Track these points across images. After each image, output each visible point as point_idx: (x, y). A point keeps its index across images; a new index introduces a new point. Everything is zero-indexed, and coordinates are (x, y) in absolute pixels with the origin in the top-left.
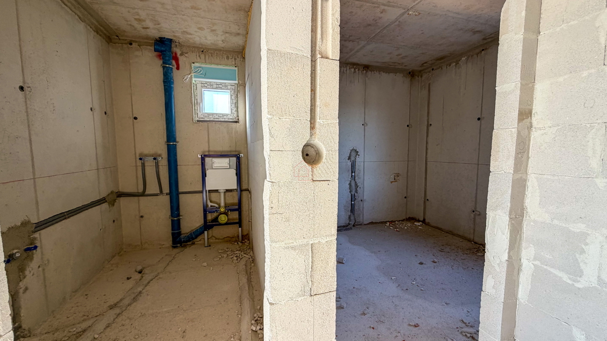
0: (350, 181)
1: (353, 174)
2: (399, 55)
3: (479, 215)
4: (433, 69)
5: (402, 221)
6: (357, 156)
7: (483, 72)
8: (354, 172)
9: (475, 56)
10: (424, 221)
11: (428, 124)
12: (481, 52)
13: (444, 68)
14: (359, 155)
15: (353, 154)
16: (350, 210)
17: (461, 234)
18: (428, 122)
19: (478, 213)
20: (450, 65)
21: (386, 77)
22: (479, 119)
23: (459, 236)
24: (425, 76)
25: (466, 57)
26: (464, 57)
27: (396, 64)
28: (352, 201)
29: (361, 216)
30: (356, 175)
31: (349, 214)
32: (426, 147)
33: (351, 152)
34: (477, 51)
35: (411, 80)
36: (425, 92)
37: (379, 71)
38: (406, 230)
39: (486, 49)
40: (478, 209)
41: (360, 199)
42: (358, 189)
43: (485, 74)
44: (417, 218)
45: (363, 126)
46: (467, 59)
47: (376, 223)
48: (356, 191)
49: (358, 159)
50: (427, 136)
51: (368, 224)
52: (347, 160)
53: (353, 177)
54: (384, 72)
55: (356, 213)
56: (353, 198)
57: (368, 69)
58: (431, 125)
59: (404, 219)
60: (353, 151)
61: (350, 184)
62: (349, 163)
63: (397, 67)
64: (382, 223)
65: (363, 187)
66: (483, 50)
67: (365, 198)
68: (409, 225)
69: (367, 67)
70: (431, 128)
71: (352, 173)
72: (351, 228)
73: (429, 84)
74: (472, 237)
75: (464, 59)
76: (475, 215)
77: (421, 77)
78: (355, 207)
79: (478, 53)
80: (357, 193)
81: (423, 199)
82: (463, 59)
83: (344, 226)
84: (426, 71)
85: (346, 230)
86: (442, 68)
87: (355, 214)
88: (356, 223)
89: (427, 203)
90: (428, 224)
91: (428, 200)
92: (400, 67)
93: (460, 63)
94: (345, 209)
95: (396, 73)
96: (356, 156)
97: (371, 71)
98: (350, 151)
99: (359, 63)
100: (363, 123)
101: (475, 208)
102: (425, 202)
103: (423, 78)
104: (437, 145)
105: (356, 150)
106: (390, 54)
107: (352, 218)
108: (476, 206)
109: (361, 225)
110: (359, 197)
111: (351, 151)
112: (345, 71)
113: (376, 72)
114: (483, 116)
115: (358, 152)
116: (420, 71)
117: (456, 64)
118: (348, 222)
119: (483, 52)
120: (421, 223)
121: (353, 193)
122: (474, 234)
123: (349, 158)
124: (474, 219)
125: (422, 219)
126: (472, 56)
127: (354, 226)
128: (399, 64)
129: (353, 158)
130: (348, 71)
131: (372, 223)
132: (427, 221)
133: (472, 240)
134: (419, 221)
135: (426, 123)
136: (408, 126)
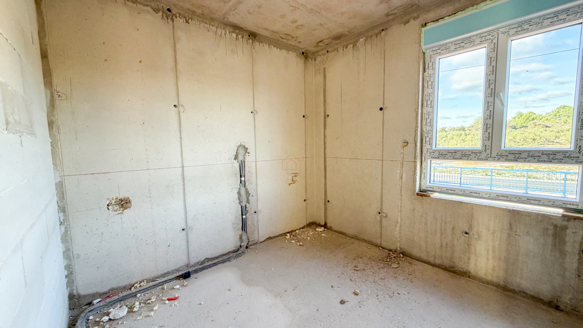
0: (239, 189)
1: (243, 179)
2: (295, 22)
3: (386, 217)
4: (328, 52)
5: (303, 228)
6: (247, 154)
7: (383, 56)
8: (244, 176)
9: (374, 37)
10: (325, 226)
11: (325, 115)
12: (381, 33)
13: (341, 50)
14: (249, 153)
15: (241, 151)
16: (241, 228)
17: (366, 238)
18: (325, 112)
19: (385, 215)
20: (347, 47)
21: (277, 53)
22: (381, 109)
23: (365, 241)
24: (319, 59)
25: (364, 38)
26: (362, 38)
27: (289, 38)
28: (242, 215)
29: (256, 233)
30: (246, 180)
31: (240, 233)
32: (324, 141)
33: (238, 149)
34: (377, 31)
35: (305, 62)
36: (320, 78)
37: (269, 45)
38: (310, 241)
39: (386, 29)
40: (384, 211)
41: (253, 211)
42: (250, 198)
43: (386, 57)
44: (318, 223)
45: (252, 114)
46: (366, 40)
47: (274, 237)
48: (248, 201)
49: (248, 159)
50: (325, 128)
51: (265, 241)
52: (233, 161)
53: (243, 182)
54: (274, 46)
55: (249, 229)
56: (244, 211)
57: (255, 38)
58: (328, 116)
59: (305, 226)
60: (241, 147)
61: (239, 193)
62: (236, 165)
63: (289, 42)
64: (281, 235)
65: (257, 194)
66: (383, 30)
67: (259, 208)
68: (311, 233)
69: (253, 36)
70: (328, 119)
71: (241, 176)
72: (243, 253)
73: (325, 69)
74: (379, 242)
75: (362, 40)
76: (381, 218)
77: (315, 60)
78: (248, 222)
79: (378, 34)
80: (249, 203)
81: (324, 201)
82: (360, 40)
83: (234, 252)
84: (320, 53)
85: (238, 256)
86: (338, 51)
87: (248, 232)
88: (250, 243)
89: (328, 205)
90: (330, 229)
91: (328, 201)
92: (293, 43)
93: (357, 45)
94: (234, 228)
95: (289, 51)
96: (245, 154)
97: (259, 42)
98: (236, 148)
99: (242, 26)
100: (253, 110)
101: (382, 209)
102: (325, 204)
103: (317, 62)
104: (336, 139)
105: (244, 147)
106: (283, 16)
107: (244, 237)
108: (382, 208)
109: (256, 243)
110: (251, 208)
111: (238, 147)
112: (223, 35)
113: (265, 45)
114: (385, 106)
115: (247, 148)
116: (314, 53)
117: (353, 46)
118: (238, 244)
119: (383, 33)
120: (323, 228)
121: (243, 205)
122: (381, 238)
123: (236, 158)
124: (381, 222)
125: (323, 223)
126: (371, 36)
127: (247, 247)
128: (293, 38)
129: (241, 158)
130: (228, 35)
131: (270, 238)
132: (329, 225)
133: (379, 245)
134: (321, 226)
135: (323, 114)
136: (304, 116)
